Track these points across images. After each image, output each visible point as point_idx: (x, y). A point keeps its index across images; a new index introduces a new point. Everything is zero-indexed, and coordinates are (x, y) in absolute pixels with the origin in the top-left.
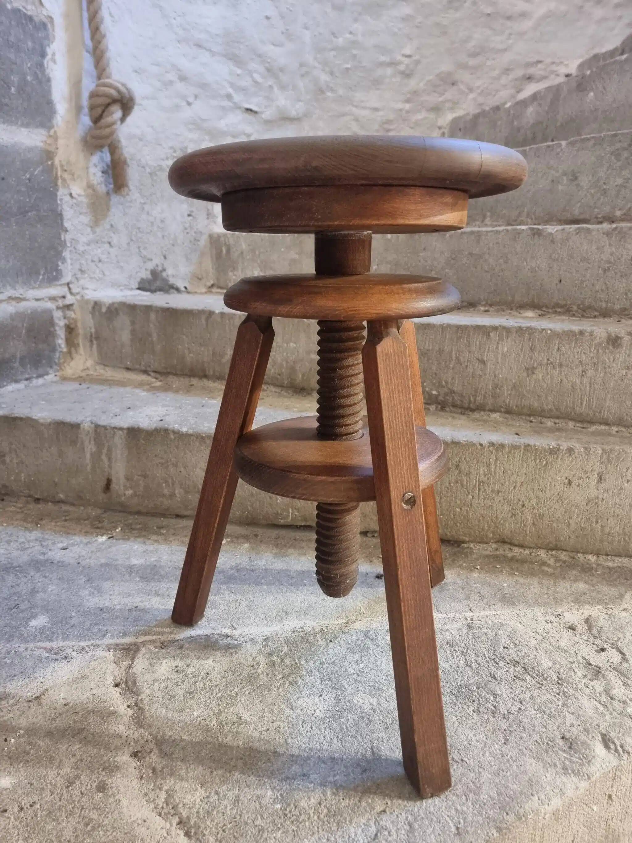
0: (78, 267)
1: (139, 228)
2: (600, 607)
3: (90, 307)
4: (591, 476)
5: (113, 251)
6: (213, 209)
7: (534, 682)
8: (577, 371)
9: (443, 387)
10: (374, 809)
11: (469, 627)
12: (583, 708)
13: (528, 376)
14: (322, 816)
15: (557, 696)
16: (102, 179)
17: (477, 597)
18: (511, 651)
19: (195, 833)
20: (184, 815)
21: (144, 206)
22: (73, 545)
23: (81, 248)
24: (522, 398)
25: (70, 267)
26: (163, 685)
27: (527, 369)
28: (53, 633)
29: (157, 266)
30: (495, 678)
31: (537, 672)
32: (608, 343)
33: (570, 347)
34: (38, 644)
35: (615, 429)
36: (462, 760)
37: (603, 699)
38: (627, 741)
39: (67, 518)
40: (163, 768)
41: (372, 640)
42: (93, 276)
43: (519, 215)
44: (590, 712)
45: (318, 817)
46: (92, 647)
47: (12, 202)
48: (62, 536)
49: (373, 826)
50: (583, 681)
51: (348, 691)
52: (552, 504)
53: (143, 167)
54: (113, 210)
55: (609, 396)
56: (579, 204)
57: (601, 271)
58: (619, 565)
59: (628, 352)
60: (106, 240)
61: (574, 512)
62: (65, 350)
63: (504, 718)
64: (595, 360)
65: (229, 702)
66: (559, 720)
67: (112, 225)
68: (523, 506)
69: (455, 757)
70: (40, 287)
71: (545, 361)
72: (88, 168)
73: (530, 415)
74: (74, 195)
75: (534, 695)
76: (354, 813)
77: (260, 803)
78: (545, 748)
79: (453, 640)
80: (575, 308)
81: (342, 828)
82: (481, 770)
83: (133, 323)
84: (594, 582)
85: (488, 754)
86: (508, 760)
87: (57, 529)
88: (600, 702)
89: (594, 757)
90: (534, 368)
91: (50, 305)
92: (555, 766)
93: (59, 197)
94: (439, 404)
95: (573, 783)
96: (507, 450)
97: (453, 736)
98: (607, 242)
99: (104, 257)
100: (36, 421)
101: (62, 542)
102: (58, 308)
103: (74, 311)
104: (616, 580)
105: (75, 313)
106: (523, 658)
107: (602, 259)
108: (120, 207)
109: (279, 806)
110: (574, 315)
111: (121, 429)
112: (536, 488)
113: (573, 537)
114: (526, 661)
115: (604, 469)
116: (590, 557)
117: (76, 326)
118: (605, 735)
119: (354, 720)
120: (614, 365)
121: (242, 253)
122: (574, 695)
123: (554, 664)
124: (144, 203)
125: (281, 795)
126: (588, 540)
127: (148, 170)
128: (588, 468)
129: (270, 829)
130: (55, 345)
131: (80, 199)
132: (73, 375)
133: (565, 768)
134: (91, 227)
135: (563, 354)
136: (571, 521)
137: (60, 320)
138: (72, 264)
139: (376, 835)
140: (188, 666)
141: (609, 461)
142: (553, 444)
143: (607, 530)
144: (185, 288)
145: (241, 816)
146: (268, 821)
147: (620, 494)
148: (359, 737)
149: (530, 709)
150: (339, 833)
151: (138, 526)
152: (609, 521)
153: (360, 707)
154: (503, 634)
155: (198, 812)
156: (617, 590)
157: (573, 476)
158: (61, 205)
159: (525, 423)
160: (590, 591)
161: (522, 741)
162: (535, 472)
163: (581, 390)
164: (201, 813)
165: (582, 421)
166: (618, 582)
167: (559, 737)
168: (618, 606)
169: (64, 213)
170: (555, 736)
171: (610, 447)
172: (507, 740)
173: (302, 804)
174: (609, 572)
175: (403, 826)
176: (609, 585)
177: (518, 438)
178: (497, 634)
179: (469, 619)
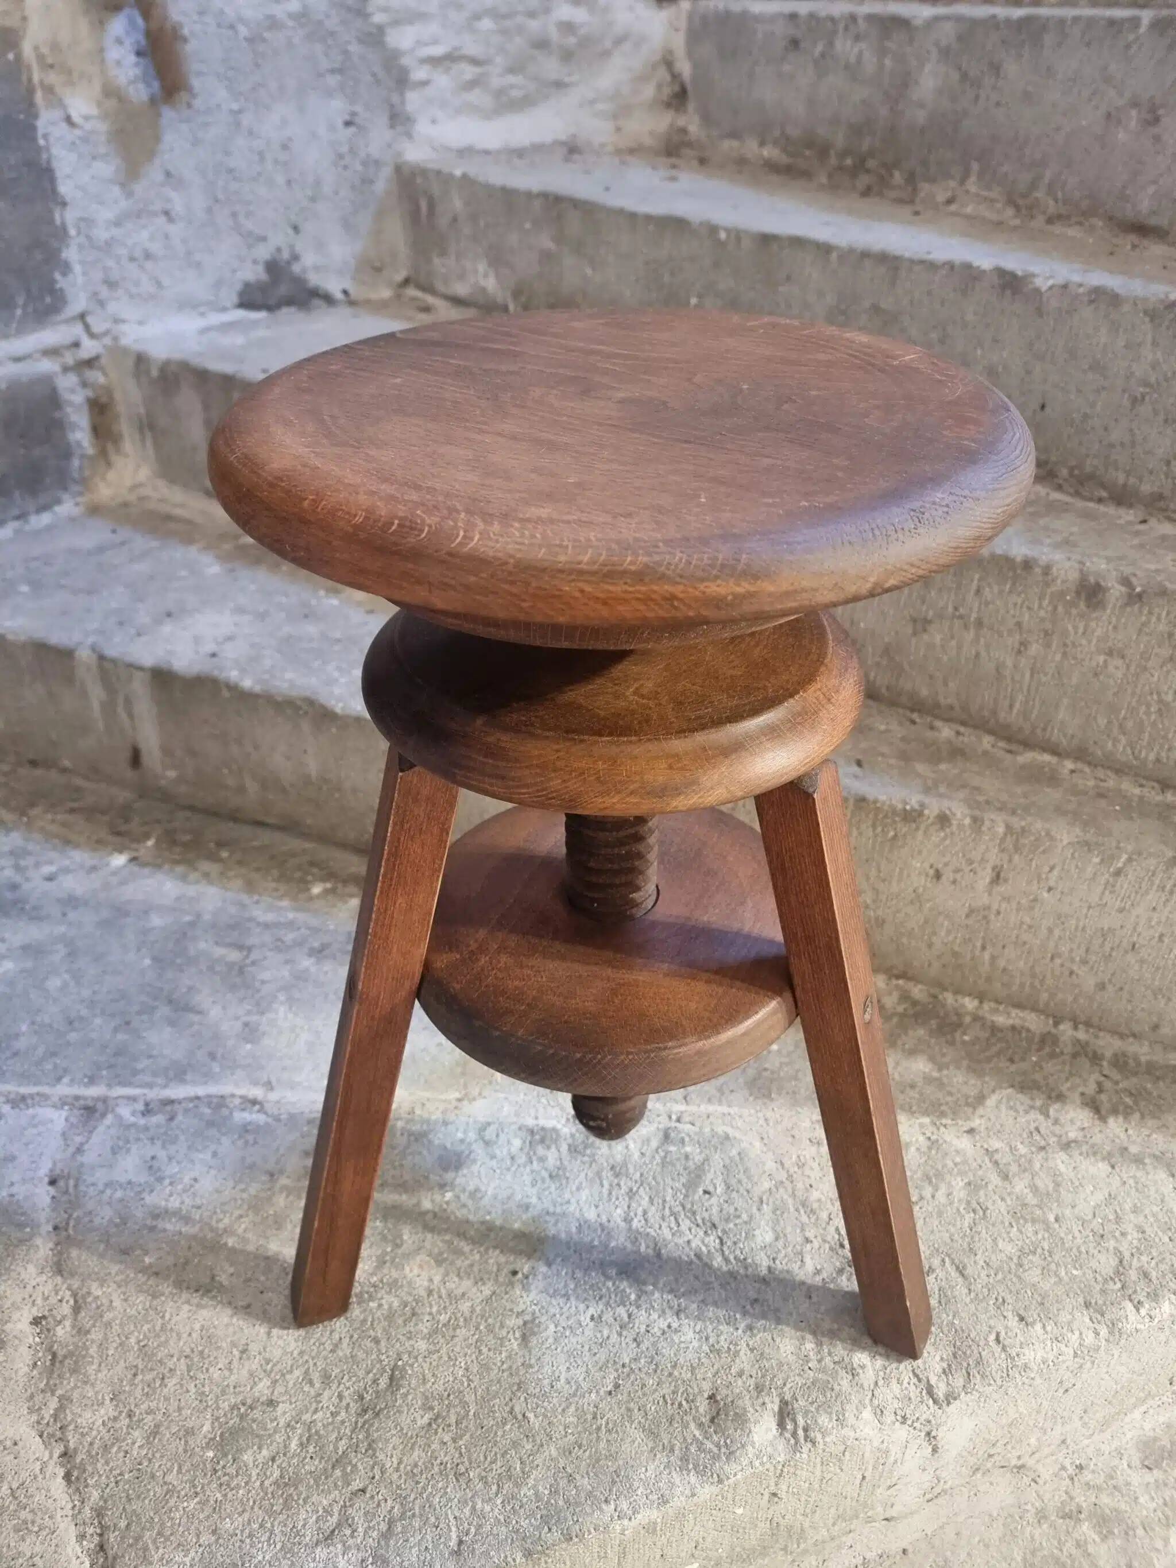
0: (98, 275)
1: (231, 171)
2: (926, 1120)
3: (130, 362)
4: (979, 870)
5: (175, 230)
6: (403, 102)
8: (1010, 641)
10: (349, 1484)
11: (666, 1137)
13: (915, 634)
14: (267, 1483)
16: (138, 71)
18: (714, 1200)
19: (78, 1478)
20: (72, 1445)
21: (240, 117)
22: (66, 871)
23: (101, 234)
24: (899, 675)
25: (80, 280)
26: (119, 1194)
27: (914, 621)
29: (279, 250)
31: (738, 1252)
32: (1078, 593)
33: (1001, 592)
35: (1069, 765)
36: (524, 1416)
38: (820, 1421)
39: (75, 805)
40: (65, 1357)
41: (487, 1143)
42: (134, 290)
43: (1033, 186)
45: (262, 1484)
46: (37, 1099)
48: (54, 848)
49: (336, 1514)
51: (405, 1246)
52: (901, 905)
53: (232, 27)
54: (169, 138)
55: (1065, 701)
56: (1151, 190)
57: (1126, 402)
58: (1017, 1022)
59: (1114, 620)
60: (157, 206)
61: (942, 925)
62: (90, 451)
63: (635, 1340)
64: (1048, 626)
66: (726, 1359)
67: (168, 174)
69: (517, 1409)
70: (20, 332)
71: (950, 609)
72: (101, 50)
73: (912, 710)
74: (76, 118)
76: (318, 1486)
77: (186, 1442)
78: (670, 1412)
79: (625, 1164)
80: (1065, 472)
81: (289, 1509)
82: (545, 1440)
83: (206, 407)
84: (946, 1060)
85: (572, 1409)
86: (599, 1429)
87: (54, 828)
89: (743, 1446)
90: (927, 622)
91: (47, 366)
92: (672, 1450)
93: (40, 132)
95: (688, 1487)
97: (531, 1366)
98: (1149, 338)
99: (155, 247)
101: (51, 863)
102: (66, 369)
103: (102, 369)
104: (989, 1060)
105: (105, 374)
106: (727, 1220)
107: (1132, 373)
108: (184, 128)
109: (210, 1454)
110: (1059, 488)
111: (140, 668)
113: (936, 965)
114: (731, 1225)
115: (1005, 862)
116: (967, 1000)
117: (111, 397)
118: (786, 1403)
119: (390, 1307)
120: (1084, 642)
121: (455, 220)
123: (777, 1239)
124: (240, 111)
125: (222, 1434)
126: (963, 974)
127: (243, 31)
128: (976, 855)
129: (183, 1493)
130: (69, 444)
131: (88, 126)
132: (112, 499)
133: (685, 1459)
134: (123, 185)
135: (987, 604)
136: (934, 939)
137: (73, 391)
138: (84, 274)
139: (333, 1531)
140: (170, 1159)
141: (1017, 849)
142: (914, 801)
143: (1001, 963)
144: (345, 292)
145: (150, 1460)
146: (185, 1478)
147: (1032, 908)
148: (383, 1343)
149: (685, 1329)
150: (282, 1517)
151: (188, 838)
152: (1006, 950)
153: (410, 1283)
154: (717, 1160)
155: (91, 1444)
156: (979, 1083)
157: (946, 865)
158: (47, 149)
159: (901, 724)
160: (928, 1080)
161: (640, 1393)
162: (873, 848)
163: (1013, 679)
164: (96, 1446)
165: (1009, 739)
166: (992, 1065)
167: (706, 1395)
168: (960, 1122)
169: (55, 164)
170: (701, 1392)
171: (1023, 823)
172: (617, 1386)
173: (245, 1457)
174: (988, 1039)
175: (378, 1524)
176: (970, 1069)
177: (856, 777)
178: (707, 1160)
179: (674, 1117)
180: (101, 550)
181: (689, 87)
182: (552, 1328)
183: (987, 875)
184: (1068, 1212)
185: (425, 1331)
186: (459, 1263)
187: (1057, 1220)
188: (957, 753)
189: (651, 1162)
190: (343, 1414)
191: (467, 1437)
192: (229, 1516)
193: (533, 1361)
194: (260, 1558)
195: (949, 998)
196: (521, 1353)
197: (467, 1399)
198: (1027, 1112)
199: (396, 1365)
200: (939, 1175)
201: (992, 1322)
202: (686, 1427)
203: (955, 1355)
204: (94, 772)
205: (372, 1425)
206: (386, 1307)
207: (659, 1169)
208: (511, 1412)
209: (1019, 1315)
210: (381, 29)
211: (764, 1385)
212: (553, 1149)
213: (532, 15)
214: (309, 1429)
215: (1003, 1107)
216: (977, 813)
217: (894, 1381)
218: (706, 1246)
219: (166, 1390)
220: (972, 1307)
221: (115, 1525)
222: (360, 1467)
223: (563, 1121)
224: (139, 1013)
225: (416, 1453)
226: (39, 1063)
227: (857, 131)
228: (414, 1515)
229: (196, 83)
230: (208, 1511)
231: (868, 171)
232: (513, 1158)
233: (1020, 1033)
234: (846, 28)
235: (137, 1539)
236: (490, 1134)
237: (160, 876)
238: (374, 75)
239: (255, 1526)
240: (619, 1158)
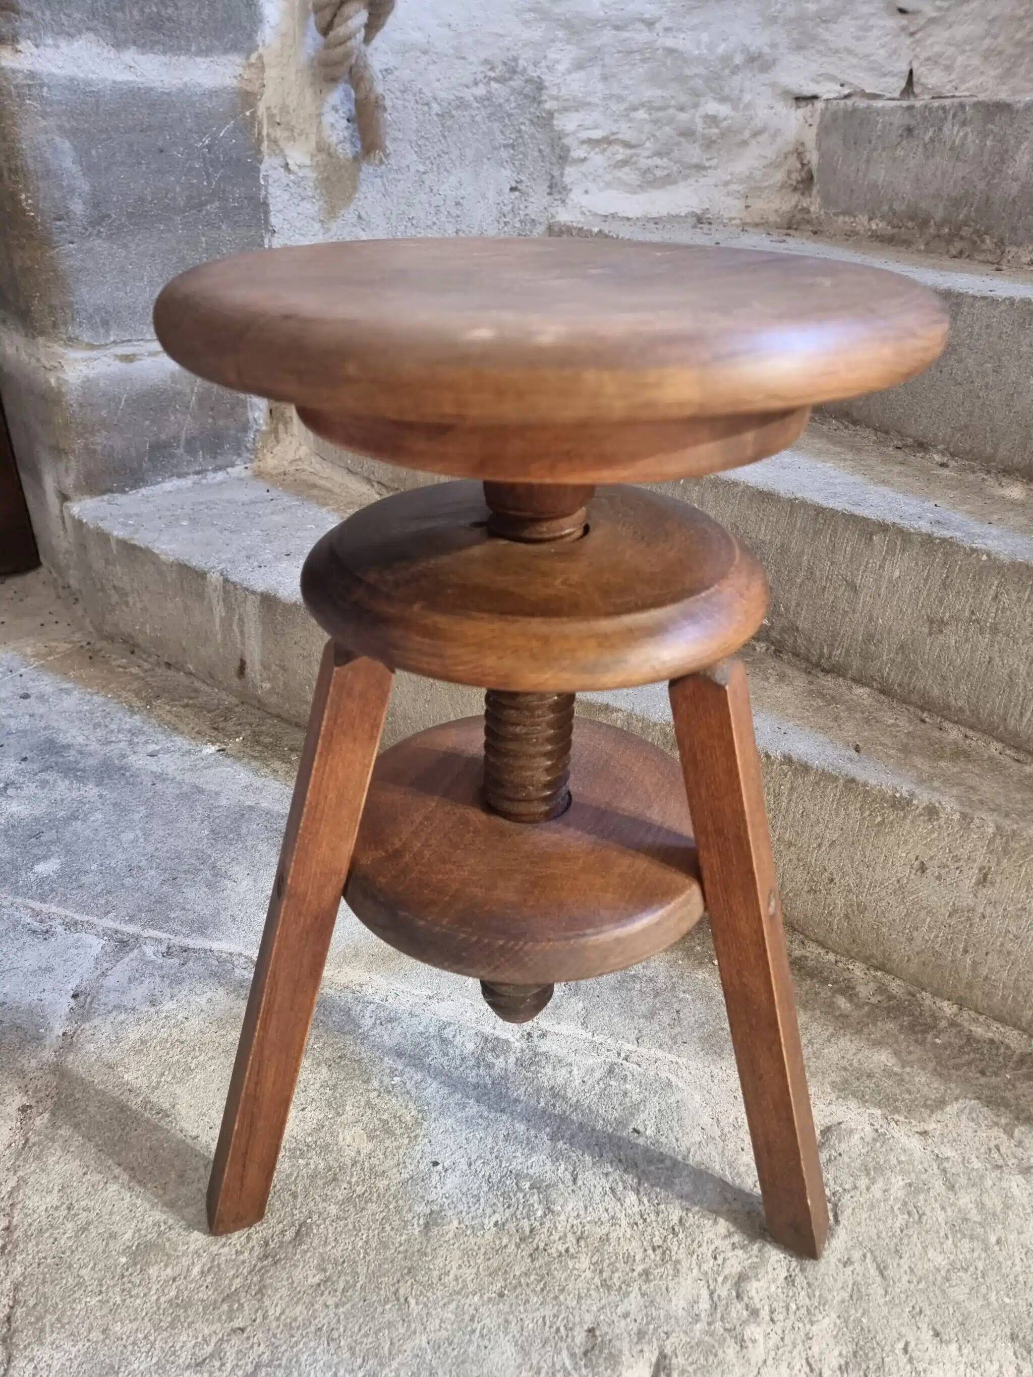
2: (878, 1112)
4: (965, 869)
6: (562, 175)
7: (636, 1209)
9: (780, 615)
10: (232, 1320)
11: (611, 1071)
12: (672, 1292)
13: (930, 634)
14: (162, 1299)
15: (650, 1252)
16: (346, 134)
17: (666, 1020)
18: (642, 1140)
19: (10, 1252)
20: (15, 1222)
21: (424, 176)
22: (167, 751)
24: (913, 673)
27: (932, 622)
28: (52, 890)
30: (575, 1181)
33: (1019, 599)
34: (28, 901)
36: (406, 1299)
37: (723, 1291)
39: (190, 702)
40: (35, 1144)
44: (678, 1304)
45: (158, 1299)
46: (86, 926)
47: (178, 189)
48: (164, 731)
49: (213, 1344)
50: (718, 1242)
51: (345, 1116)
52: (883, 894)
53: (427, 104)
54: (364, 189)
58: (997, 1037)
61: (924, 921)
62: (264, 428)
63: (531, 1255)
65: (178, 1075)
66: (613, 1297)
67: (360, 217)
68: (832, 880)
69: (402, 1292)
71: (967, 614)
72: (320, 115)
73: (923, 709)
74: (292, 167)
75: (613, 1236)
76: (205, 1314)
77: (107, 1244)
78: (546, 1334)
81: (173, 1329)
82: (420, 1328)
84: (911, 1058)
85: (452, 1306)
86: (474, 1331)
87: (169, 718)
88: (711, 1294)
90: (943, 622)
93: (262, 174)
94: (773, 643)
96: (812, 778)
97: (426, 1254)
100: (156, 556)
101: (157, 742)
104: (957, 1067)
108: (379, 180)
109: (123, 1260)
111: (254, 593)
112: (858, 857)
113: (915, 961)
114: (652, 1168)
115: (993, 864)
116: (945, 1004)
118: (665, 1357)
119: (316, 1168)
122: (678, 1262)
124: (425, 172)
125: (138, 1245)
126: (943, 977)
127: (436, 108)
128: (963, 852)
129: (90, 1288)
130: (248, 420)
131: (301, 173)
132: (275, 468)
134: (322, 222)
135: (1004, 610)
136: (915, 934)
139: (205, 1360)
141: (1005, 852)
142: (904, 790)
143: (985, 971)
145: (72, 1252)
146: (96, 1276)
147: (1019, 917)
148: (300, 1200)
149: (583, 1257)
150: (165, 1334)
151: (268, 740)
152: (989, 957)
153: (340, 1150)
154: (654, 1104)
155: (30, 1225)
156: (942, 1087)
157: (931, 858)
158: (266, 187)
159: (910, 721)
160: (888, 1073)
161: (522, 1308)
162: (860, 830)
163: (1025, 687)
164: (33, 1227)
165: (1017, 748)
166: (959, 1073)
167: (586, 1328)
168: (914, 1122)
169: (271, 200)
170: (581, 1322)
171: (1015, 827)
172: (501, 1295)
173: (151, 1271)
174: (961, 1047)
175: (246, 1364)
176: (935, 1072)
177: (851, 760)
178: (644, 1101)
179: (623, 1055)
180: (253, 502)
181: (815, 175)
182: (455, 1223)
183: (972, 875)
184: (1012, 1237)
185: (341, 1197)
186: (388, 1143)
187: (998, 1242)
188: (960, 754)
189: (590, 1091)
190: (246, 1254)
191: (348, 1306)
192: (121, 1321)
193: (429, 1250)
194: (136, 1366)
195: (927, 998)
196: (419, 1240)
197: (359, 1269)
198: (989, 1127)
199: (305, 1222)
200: (879, 1169)
201: (903, 1330)
202: (559, 1353)
203: (855, 1354)
204: (210, 677)
205: (268, 1271)
206: (312, 1166)
207: (595, 1099)
208: (396, 1293)
209: (934, 1329)
210: (551, 114)
211: (646, 1333)
212: (502, 1059)
213: (682, 109)
214: (213, 1259)
215: (964, 1117)
216: (968, 810)
217: (785, 1364)
218: (623, 1182)
219: (105, 1194)
220: (885, 1310)
221: (25, 1301)
222: (246, 1308)
223: (518, 1037)
224: (186, 872)
225: (299, 1308)
226: (96, 897)
227: (956, 203)
228: (280, 1365)
229: (390, 147)
230: (105, 1311)
231: (962, 238)
232: (462, 1059)
233: (998, 1048)
234: (954, 116)
235: (38, 1319)
236: (448, 1033)
237: (238, 767)
238: (540, 151)
239: (141, 1336)
240: (560, 1081)
